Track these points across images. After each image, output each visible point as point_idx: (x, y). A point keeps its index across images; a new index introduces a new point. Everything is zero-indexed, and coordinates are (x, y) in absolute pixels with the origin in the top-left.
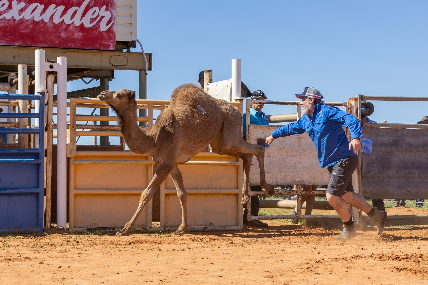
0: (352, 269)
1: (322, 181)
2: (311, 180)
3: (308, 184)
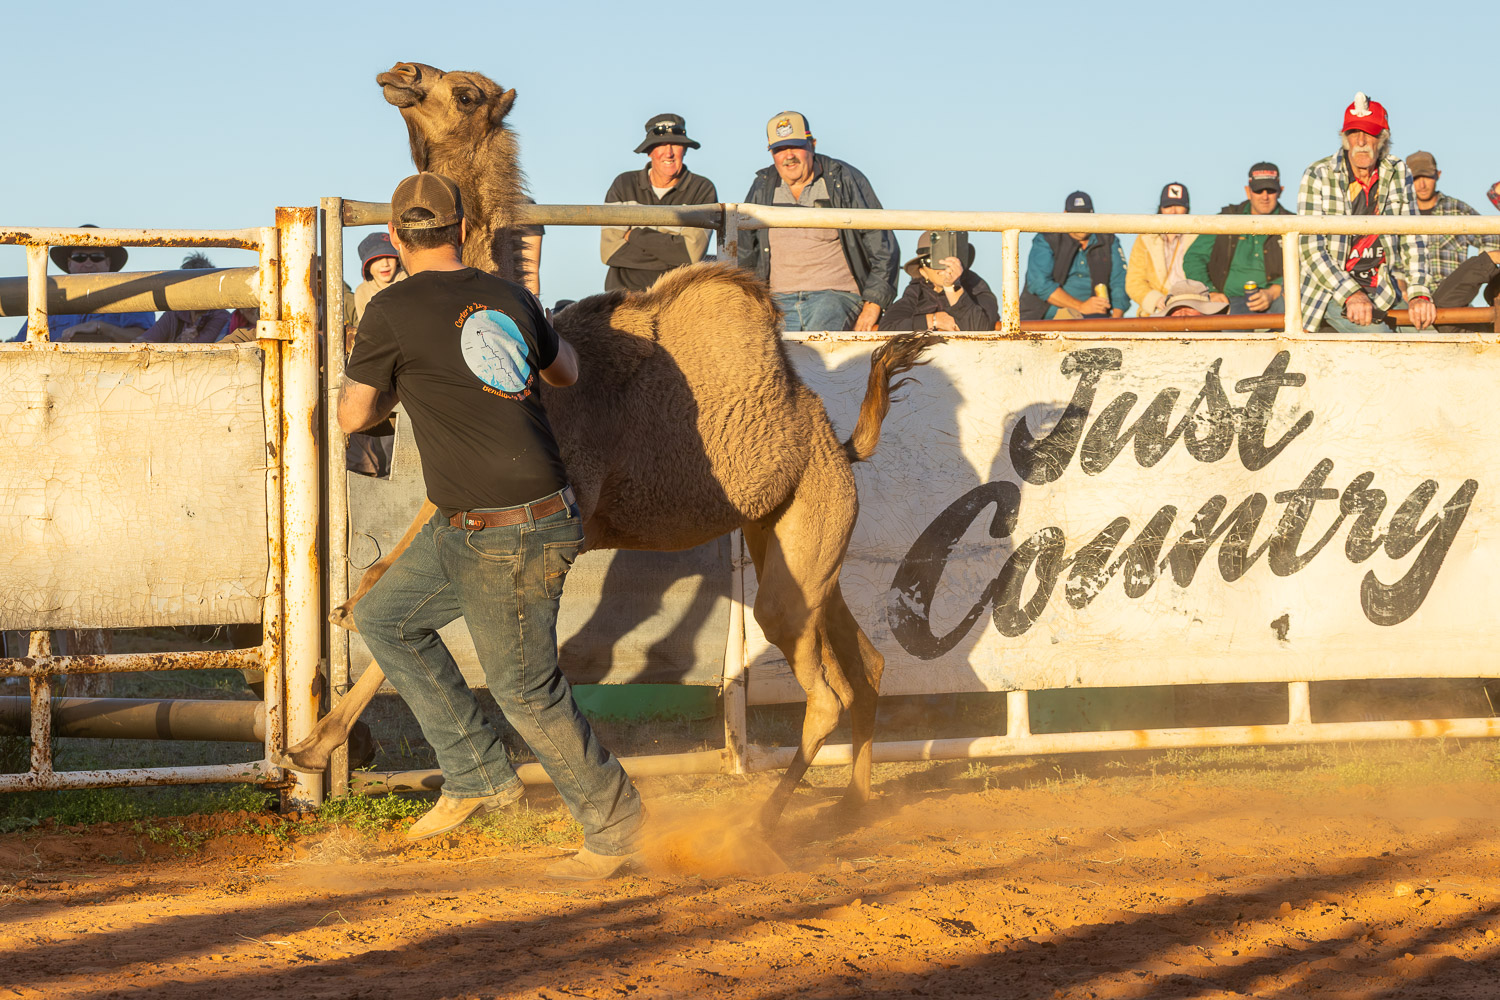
1: (147, 609)
2: (98, 603)
3: (87, 627)
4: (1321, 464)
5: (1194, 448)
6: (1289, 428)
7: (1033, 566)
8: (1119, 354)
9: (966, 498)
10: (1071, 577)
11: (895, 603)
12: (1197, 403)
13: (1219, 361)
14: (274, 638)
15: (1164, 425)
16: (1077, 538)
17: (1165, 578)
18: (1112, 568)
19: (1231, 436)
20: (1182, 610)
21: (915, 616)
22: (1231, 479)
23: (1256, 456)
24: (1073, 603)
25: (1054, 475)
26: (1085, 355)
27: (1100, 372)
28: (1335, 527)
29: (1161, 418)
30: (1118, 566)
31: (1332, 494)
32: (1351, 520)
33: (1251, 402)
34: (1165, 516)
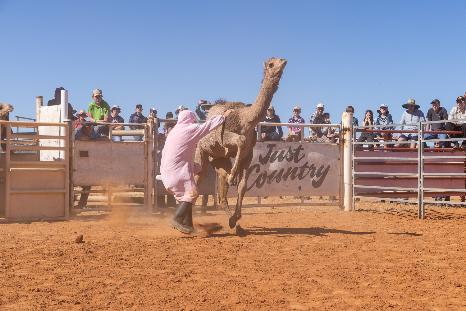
4: (306, 162)
5: (287, 159)
6: (302, 157)
7: (262, 178)
8: (276, 145)
9: (252, 167)
10: (268, 179)
12: (288, 152)
13: (291, 146)
14: (146, 187)
15: (283, 156)
16: (269, 173)
17: (282, 180)
18: (274, 178)
19: (293, 158)
20: (285, 185)
22: (293, 164)
23: (297, 161)
24: (268, 183)
25: (266, 163)
26: (270, 145)
27: (273, 147)
28: (308, 172)
31: (308, 167)
32: (311, 171)
33: (296, 152)
34: (283, 170)
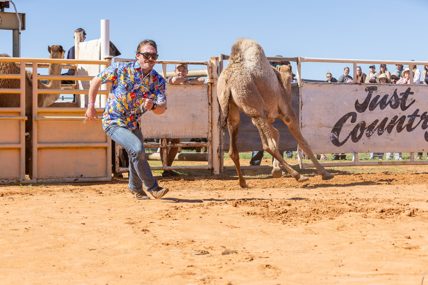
0: (207, 214)
1: (185, 135)
2: (176, 133)
3: (173, 138)
4: (417, 110)
5: (392, 106)
6: (411, 102)
7: (359, 129)
8: (376, 87)
9: (346, 115)
10: (367, 131)
11: (332, 136)
12: (392, 97)
13: (397, 89)
14: (210, 141)
16: (368, 123)
17: (386, 132)
18: (375, 129)
19: (399, 104)
20: (389, 138)
21: (336, 138)
22: (398, 112)
23: (404, 108)
24: (367, 136)
25: (364, 111)
26: (370, 87)
27: (373, 91)
28: (420, 122)
29: (385, 100)
30: (376, 129)
31: (419, 116)
32: (423, 121)
33: (403, 97)
34: (386, 119)
